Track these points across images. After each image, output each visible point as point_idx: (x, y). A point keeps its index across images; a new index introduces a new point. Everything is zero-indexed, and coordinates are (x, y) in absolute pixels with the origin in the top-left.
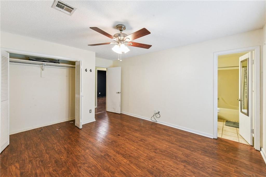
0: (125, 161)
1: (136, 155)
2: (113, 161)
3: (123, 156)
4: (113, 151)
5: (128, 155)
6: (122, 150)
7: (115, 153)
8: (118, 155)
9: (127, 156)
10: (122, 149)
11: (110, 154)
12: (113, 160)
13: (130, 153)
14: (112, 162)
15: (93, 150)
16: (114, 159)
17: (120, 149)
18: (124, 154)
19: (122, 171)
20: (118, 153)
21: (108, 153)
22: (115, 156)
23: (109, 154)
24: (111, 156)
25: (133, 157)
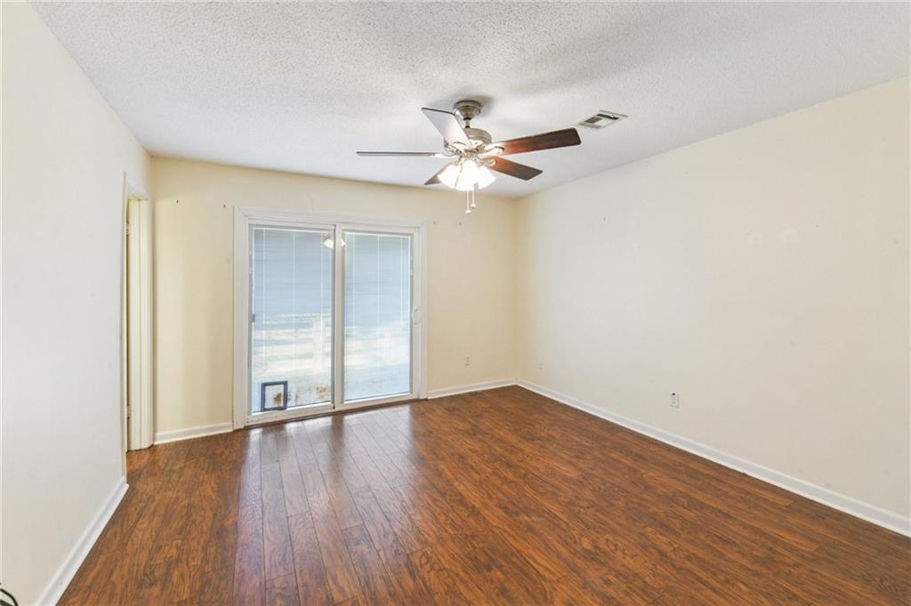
0: (462, 488)
1: (425, 495)
2: (494, 493)
3: (464, 498)
4: (491, 521)
5: (448, 497)
6: (458, 515)
7: (485, 513)
8: (477, 505)
9: (451, 496)
10: (458, 521)
11: (501, 512)
12: (494, 496)
13: (438, 503)
14: (495, 491)
15: (565, 541)
16: (491, 498)
17: (463, 520)
18: (458, 504)
19: (477, 472)
20: (474, 512)
21: (508, 517)
22: (485, 505)
23: (504, 514)
24: (496, 505)
25: (438, 491)
